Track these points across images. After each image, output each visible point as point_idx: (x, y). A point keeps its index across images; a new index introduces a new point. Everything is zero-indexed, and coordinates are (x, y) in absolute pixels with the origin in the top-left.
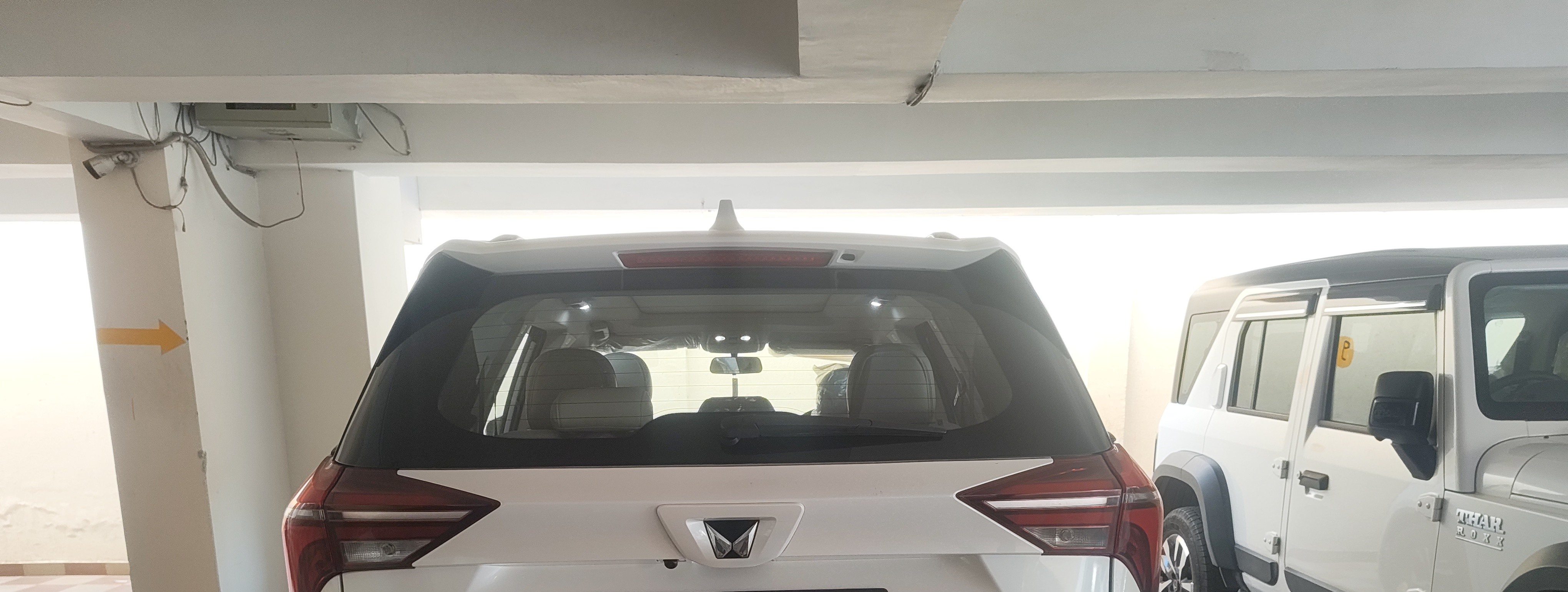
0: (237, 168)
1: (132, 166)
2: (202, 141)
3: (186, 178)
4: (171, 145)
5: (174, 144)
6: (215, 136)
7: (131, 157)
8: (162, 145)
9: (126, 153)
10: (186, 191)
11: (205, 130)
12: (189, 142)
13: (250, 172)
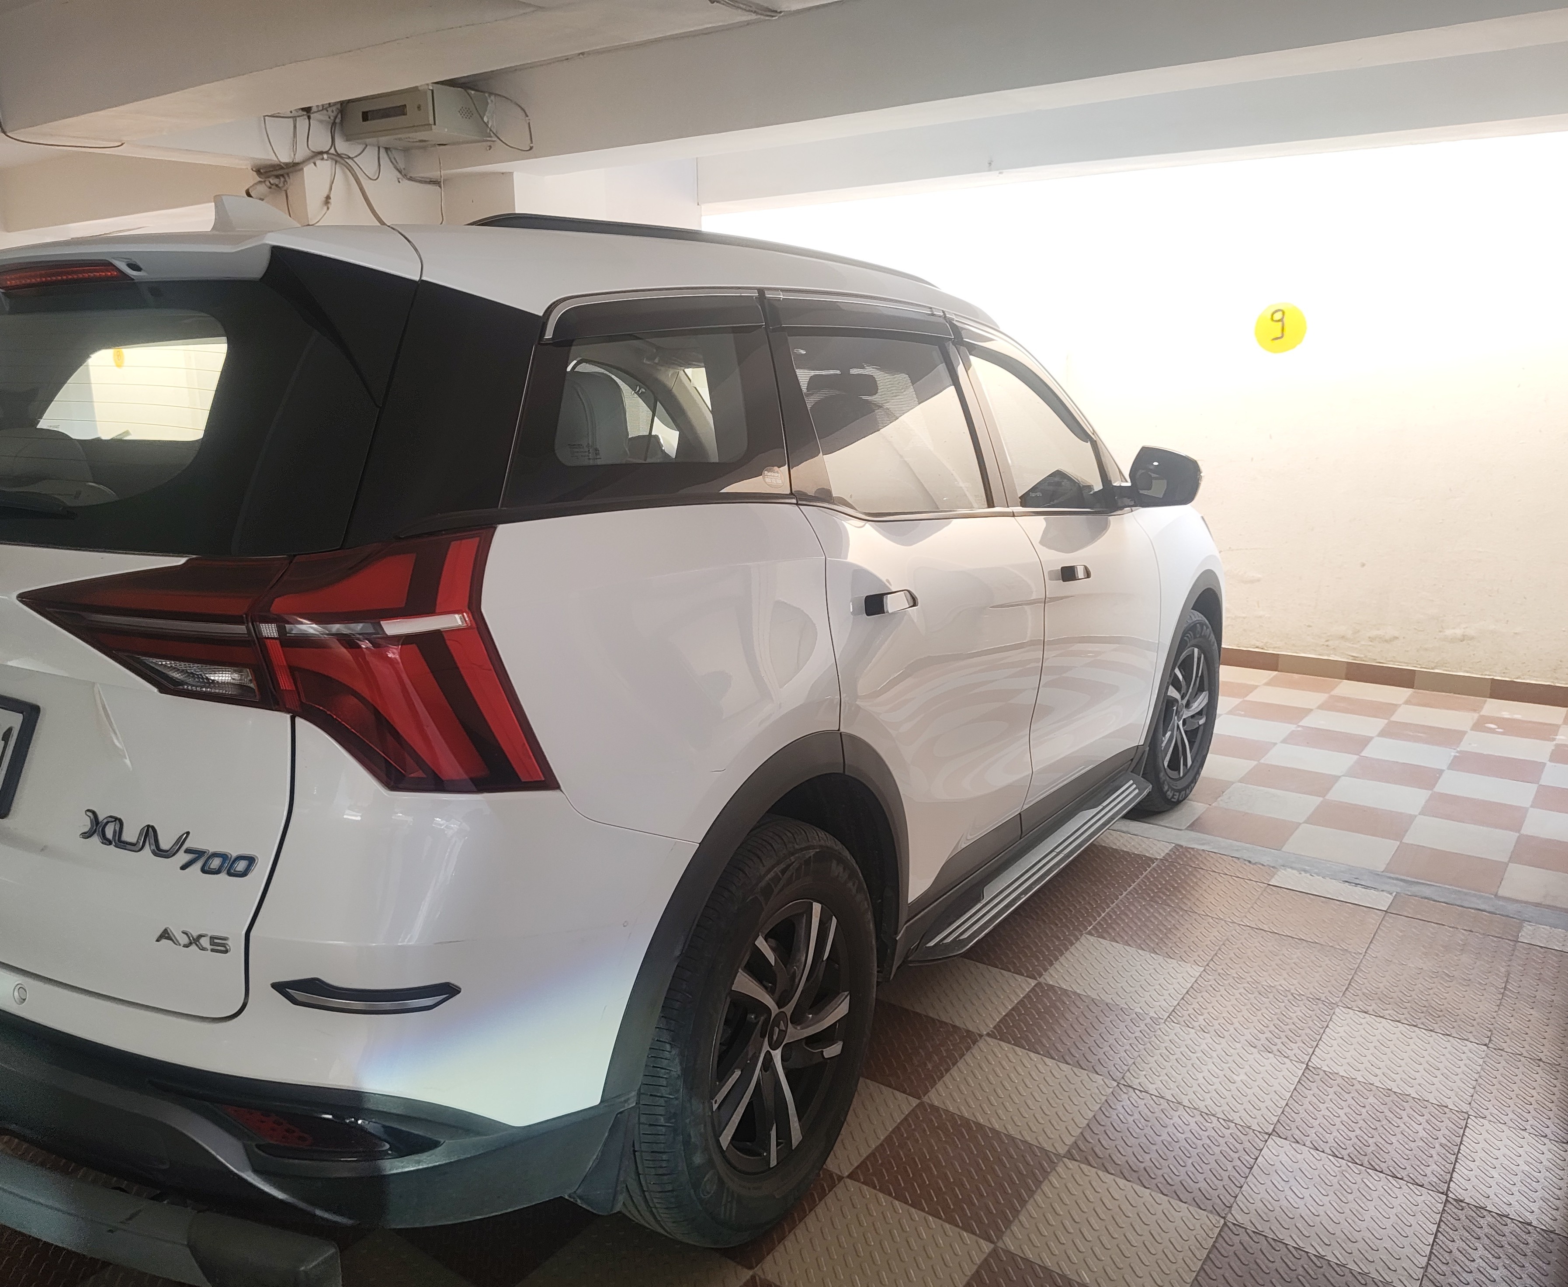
0: (411, 179)
1: (285, 188)
2: (356, 156)
3: (332, 196)
4: (315, 164)
5: (318, 162)
6: (382, 151)
7: (282, 179)
8: (300, 167)
9: (277, 177)
10: (328, 208)
11: (360, 144)
12: (339, 158)
13: (436, 182)
